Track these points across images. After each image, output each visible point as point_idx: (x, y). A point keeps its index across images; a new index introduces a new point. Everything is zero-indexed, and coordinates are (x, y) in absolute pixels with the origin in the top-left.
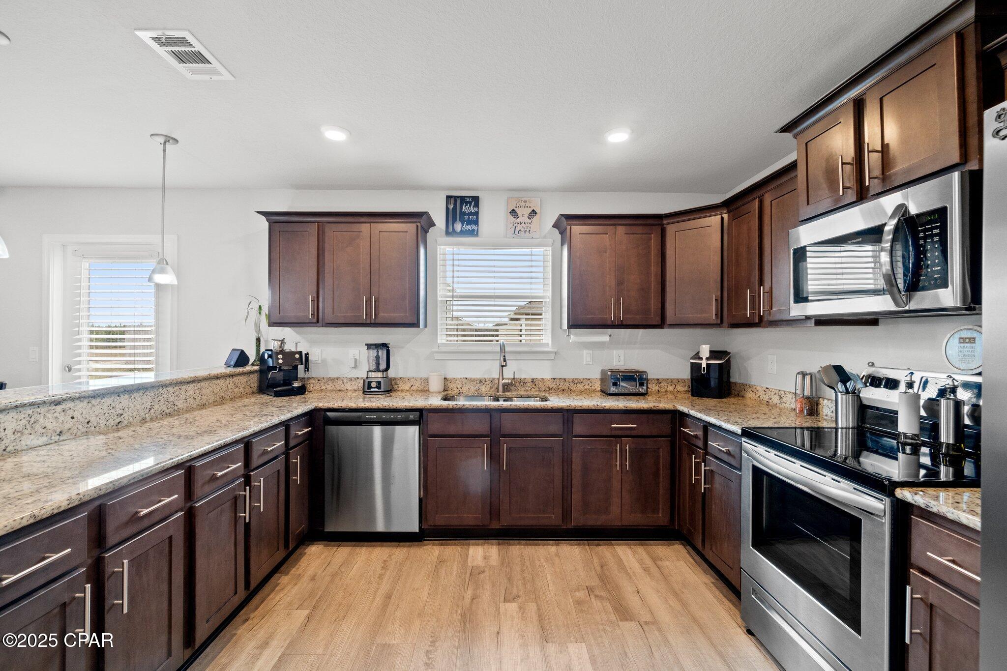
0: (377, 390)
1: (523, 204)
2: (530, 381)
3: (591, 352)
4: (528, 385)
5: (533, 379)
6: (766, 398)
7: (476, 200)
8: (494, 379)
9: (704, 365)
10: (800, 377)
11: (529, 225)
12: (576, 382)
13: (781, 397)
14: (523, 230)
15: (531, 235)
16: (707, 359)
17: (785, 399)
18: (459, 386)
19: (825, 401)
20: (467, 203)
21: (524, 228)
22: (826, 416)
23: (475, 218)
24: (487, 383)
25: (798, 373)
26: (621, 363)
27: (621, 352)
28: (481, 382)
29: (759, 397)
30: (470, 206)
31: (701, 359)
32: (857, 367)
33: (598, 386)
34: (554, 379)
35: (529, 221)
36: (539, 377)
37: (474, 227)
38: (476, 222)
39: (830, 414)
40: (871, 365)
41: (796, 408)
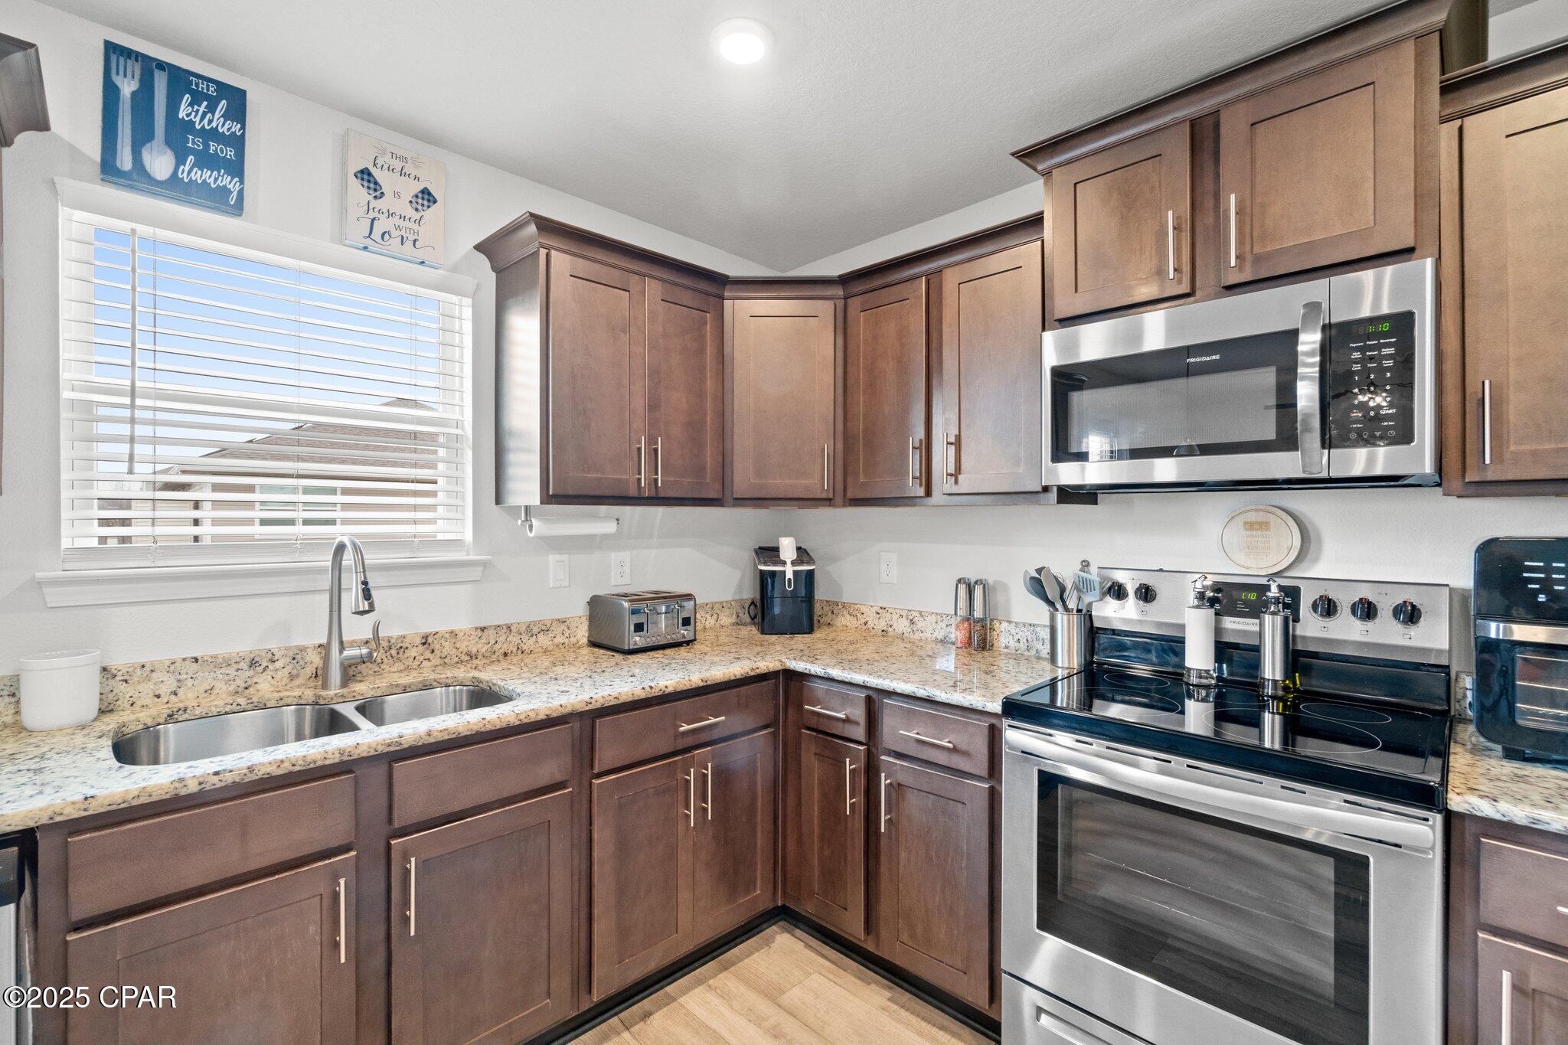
1: (397, 165)
2: (418, 641)
3: (565, 557)
4: (413, 652)
5: (426, 637)
6: (882, 625)
7: (236, 102)
8: (303, 649)
9: (789, 575)
10: (962, 588)
11: (416, 227)
12: (536, 630)
13: (912, 622)
14: (395, 233)
15: (420, 254)
16: (793, 563)
17: (921, 624)
18: (164, 690)
19: (1004, 625)
20: (200, 97)
21: (398, 228)
22: (1006, 647)
23: (230, 153)
24: (278, 665)
25: (959, 581)
26: (626, 580)
27: (625, 556)
28: (253, 664)
29: (866, 623)
30: (211, 109)
31: (784, 563)
32: (1066, 570)
33: (582, 634)
34: (483, 629)
35: (409, 212)
36: (443, 627)
37: (233, 185)
38: (237, 169)
39: (1013, 644)
40: (1085, 564)
41: (952, 637)
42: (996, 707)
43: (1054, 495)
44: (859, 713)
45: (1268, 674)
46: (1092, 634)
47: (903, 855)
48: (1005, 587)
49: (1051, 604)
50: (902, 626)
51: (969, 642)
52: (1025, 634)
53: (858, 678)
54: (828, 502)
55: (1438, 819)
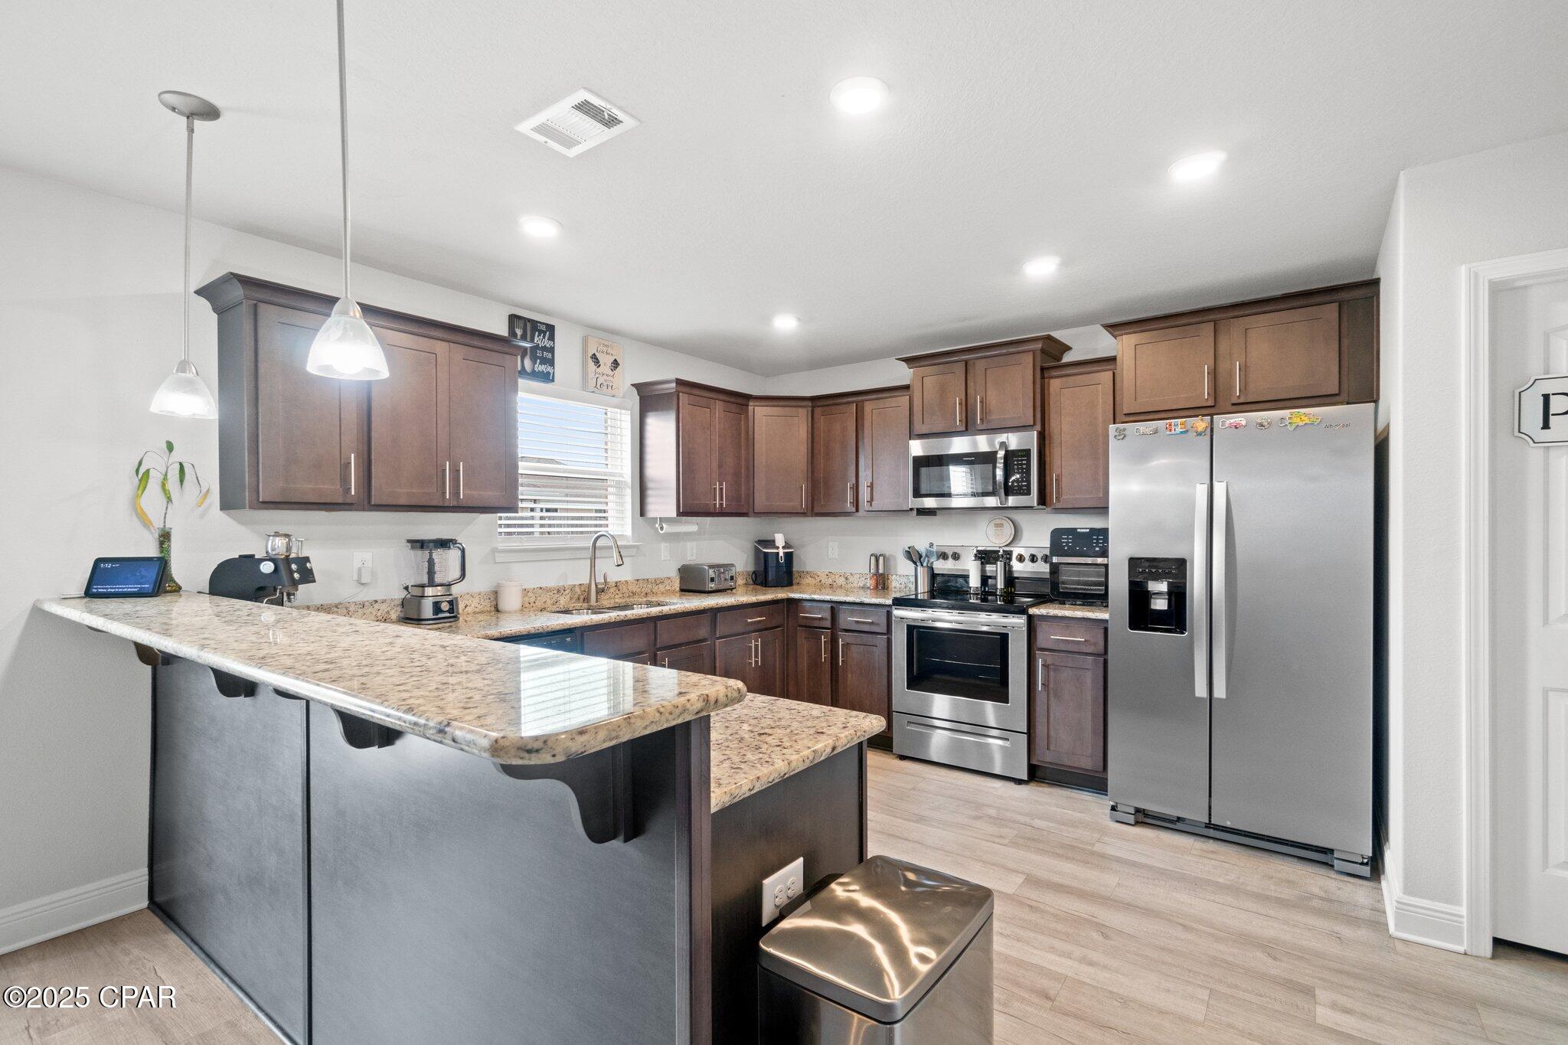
0: (448, 615)
1: (605, 349)
2: (614, 585)
3: (668, 544)
4: (612, 590)
5: (616, 583)
6: (830, 581)
7: (551, 328)
8: (574, 586)
9: (781, 554)
10: (873, 558)
11: (611, 379)
12: (658, 582)
13: (847, 579)
14: (605, 384)
15: (613, 392)
16: (784, 548)
17: (851, 579)
18: (532, 600)
19: (894, 576)
20: (540, 332)
21: (606, 381)
22: (895, 588)
23: (550, 356)
24: (567, 592)
25: (872, 555)
26: (694, 558)
27: (694, 544)
28: (559, 591)
29: (820, 581)
30: (544, 337)
31: (778, 548)
32: (922, 546)
33: (677, 586)
34: (638, 580)
35: (611, 373)
36: (623, 579)
37: (550, 369)
38: (551, 363)
39: (898, 586)
40: (931, 545)
41: (868, 585)
42: (890, 602)
43: (915, 512)
44: (827, 615)
45: (999, 587)
46: (933, 576)
47: (850, 675)
48: (895, 557)
49: (915, 563)
50: (841, 581)
51: (876, 587)
52: (903, 580)
53: (828, 598)
54: (804, 514)
55: (1025, 617)
